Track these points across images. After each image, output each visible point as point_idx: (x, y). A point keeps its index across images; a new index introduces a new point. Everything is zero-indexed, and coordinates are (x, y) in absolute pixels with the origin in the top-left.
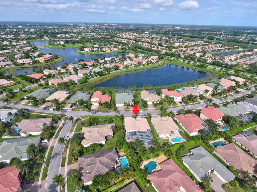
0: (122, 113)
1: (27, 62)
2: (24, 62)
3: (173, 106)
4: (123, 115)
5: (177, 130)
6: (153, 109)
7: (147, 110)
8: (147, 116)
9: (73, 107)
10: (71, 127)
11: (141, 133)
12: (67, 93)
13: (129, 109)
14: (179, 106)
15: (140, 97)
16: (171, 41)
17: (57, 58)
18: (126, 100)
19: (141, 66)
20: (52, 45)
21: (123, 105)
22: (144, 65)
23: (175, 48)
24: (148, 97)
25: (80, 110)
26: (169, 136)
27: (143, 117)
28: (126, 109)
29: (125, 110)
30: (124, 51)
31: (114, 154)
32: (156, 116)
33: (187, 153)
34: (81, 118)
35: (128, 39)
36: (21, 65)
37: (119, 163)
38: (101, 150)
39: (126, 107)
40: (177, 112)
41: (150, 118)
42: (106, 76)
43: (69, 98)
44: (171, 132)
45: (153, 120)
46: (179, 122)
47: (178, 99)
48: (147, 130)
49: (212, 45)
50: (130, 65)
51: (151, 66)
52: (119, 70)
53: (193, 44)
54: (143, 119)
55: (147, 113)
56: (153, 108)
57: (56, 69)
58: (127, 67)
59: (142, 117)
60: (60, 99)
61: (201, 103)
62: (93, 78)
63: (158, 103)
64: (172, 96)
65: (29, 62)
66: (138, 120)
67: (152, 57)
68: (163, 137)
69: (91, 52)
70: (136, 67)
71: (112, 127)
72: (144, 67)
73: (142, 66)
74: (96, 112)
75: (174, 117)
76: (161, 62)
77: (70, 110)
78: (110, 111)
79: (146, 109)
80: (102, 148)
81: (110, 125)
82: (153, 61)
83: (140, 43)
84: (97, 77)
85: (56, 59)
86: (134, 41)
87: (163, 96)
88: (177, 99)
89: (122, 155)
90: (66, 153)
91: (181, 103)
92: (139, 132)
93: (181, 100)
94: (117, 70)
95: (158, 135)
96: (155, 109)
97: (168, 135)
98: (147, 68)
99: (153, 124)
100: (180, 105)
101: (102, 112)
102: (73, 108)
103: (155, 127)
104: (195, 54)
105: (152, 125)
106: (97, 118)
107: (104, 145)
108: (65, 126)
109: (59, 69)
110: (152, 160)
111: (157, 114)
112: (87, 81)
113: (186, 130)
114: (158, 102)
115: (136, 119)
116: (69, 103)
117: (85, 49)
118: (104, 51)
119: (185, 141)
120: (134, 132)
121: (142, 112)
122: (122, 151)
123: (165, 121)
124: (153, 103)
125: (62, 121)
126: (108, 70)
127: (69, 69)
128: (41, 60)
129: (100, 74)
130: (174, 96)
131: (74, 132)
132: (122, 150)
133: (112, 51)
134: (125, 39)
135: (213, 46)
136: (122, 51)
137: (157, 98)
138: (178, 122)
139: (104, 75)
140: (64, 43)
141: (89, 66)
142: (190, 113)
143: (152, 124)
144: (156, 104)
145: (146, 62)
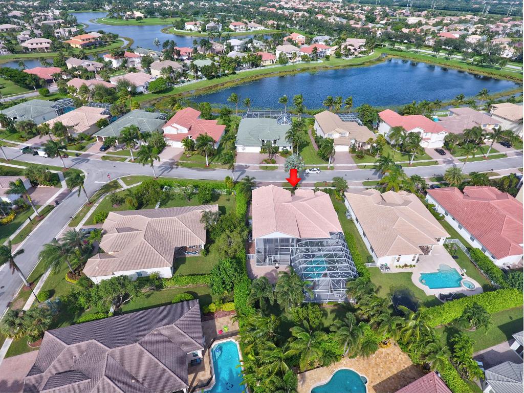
0: (250, 172)
1: (39, 46)
2: (32, 44)
3: (415, 162)
4: (251, 177)
5: (442, 242)
6: (352, 168)
7: (332, 168)
8: (333, 188)
9: (111, 150)
10: (80, 209)
11: (306, 244)
12: (104, 113)
13: (274, 162)
14: (436, 163)
15: (313, 132)
16: (398, 16)
17: (117, 42)
18: (269, 136)
19: (320, 61)
20: (116, 18)
21: (258, 150)
22: (327, 57)
23: (408, 26)
24: (338, 129)
25: (126, 159)
26: (414, 263)
27: (318, 190)
28: (267, 161)
29: (262, 165)
30: (280, 31)
31: (187, 328)
32: (362, 187)
33: (494, 345)
34: (121, 182)
35: (293, 9)
36: (26, 53)
37: (207, 366)
38: (150, 299)
39: (266, 156)
40: (431, 180)
41: (344, 195)
42: (226, 79)
43: (103, 124)
44: (422, 248)
45: (352, 200)
46: (446, 213)
47: (433, 141)
48: (331, 234)
49: (506, 23)
50: (290, 58)
51: (347, 61)
52: (262, 68)
53: (455, 19)
54: (316, 196)
55: (332, 178)
56: (351, 165)
57: (101, 60)
58: (283, 60)
59: (314, 188)
60: (77, 125)
61: (507, 157)
62: (189, 83)
63: (368, 150)
64: (415, 130)
65: (45, 45)
66: (299, 198)
67: (350, 41)
68: (388, 265)
69: (200, 32)
70: (308, 62)
71: (206, 217)
72: (327, 64)
73: (322, 61)
74: (172, 168)
75: (426, 193)
76: (374, 54)
77: (98, 157)
78: (216, 167)
79: (329, 166)
80: (157, 293)
81: (198, 211)
82: (353, 51)
83: (320, 17)
84: (200, 80)
85: (114, 42)
86: (305, 13)
87: (384, 129)
88: (429, 139)
89: (225, 330)
90: (23, 303)
91: (441, 152)
92: (299, 240)
93: (440, 145)
94: (257, 66)
95: (371, 257)
96: (359, 167)
97: (407, 259)
98: (336, 65)
99: (352, 214)
100: (439, 158)
101: (190, 167)
102: (109, 153)
103: (357, 225)
104: (464, 37)
105: (349, 218)
106: (169, 186)
107: (168, 279)
108: (64, 202)
109: (107, 60)
110: (345, 364)
111: (364, 184)
112: (171, 89)
113: (476, 245)
114: (369, 147)
115: (293, 192)
116: (100, 138)
117: (186, 24)
118: (231, 30)
119: (477, 285)
120: (282, 240)
121: (315, 173)
122: (227, 314)
123: (400, 205)
124: (353, 150)
125: (61, 186)
126: (233, 65)
127: (134, 59)
128: (76, 43)
129: (209, 73)
130: (422, 131)
131: (84, 225)
132: (230, 306)
133: (251, 31)
134: (285, 10)
135: (509, 25)
136: (275, 31)
137: (364, 134)
138: (441, 210)
139: (218, 77)
140: (143, 15)
141: (187, 57)
142: (481, 185)
143: (347, 214)
144: (361, 152)
145: (333, 52)
